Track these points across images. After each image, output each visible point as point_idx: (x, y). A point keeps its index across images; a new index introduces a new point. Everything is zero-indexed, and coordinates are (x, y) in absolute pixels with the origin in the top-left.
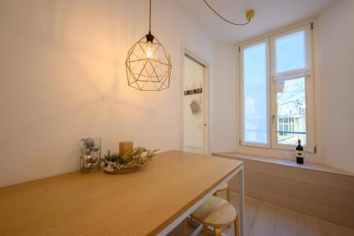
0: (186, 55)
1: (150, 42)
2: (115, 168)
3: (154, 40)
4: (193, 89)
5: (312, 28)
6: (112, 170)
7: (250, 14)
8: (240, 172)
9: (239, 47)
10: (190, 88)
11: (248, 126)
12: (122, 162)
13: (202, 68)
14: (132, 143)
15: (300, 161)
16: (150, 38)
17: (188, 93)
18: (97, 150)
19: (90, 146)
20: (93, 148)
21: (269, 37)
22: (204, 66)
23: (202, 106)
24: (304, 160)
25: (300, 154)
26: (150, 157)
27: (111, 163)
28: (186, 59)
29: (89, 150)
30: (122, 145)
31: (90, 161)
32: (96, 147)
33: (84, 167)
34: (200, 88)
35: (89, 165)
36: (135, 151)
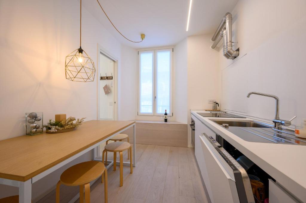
0: (101, 53)
1: (80, 53)
2: (57, 129)
3: (83, 52)
4: (105, 76)
5: (173, 51)
6: (56, 130)
7: (143, 36)
8: (134, 126)
9: (138, 51)
10: (104, 75)
11: (142, 103)
12: (62, 126)
13: (113, 62)
14: (65, 115)
15: (166, 120)
16: (81, 51)
17: (102, 78)
18: (40, 120)
19: (34, 117)
20: (36, 119)
21: (155, 50)
22: (114, 61)
23: (112, 89)
24: (168, 120)
25: (166, 117)
26: (80, 123)
27: (55, 127)
28: (101, 55)
29: (34, 120)
30: (57, 117)
31: (36, 127)
32: (39, 118)
33: (31, 132)
34: (111, 76)
35: (34, 130)
36: (68, 121)
